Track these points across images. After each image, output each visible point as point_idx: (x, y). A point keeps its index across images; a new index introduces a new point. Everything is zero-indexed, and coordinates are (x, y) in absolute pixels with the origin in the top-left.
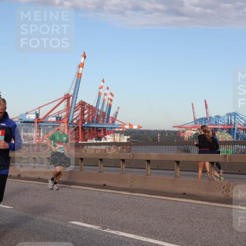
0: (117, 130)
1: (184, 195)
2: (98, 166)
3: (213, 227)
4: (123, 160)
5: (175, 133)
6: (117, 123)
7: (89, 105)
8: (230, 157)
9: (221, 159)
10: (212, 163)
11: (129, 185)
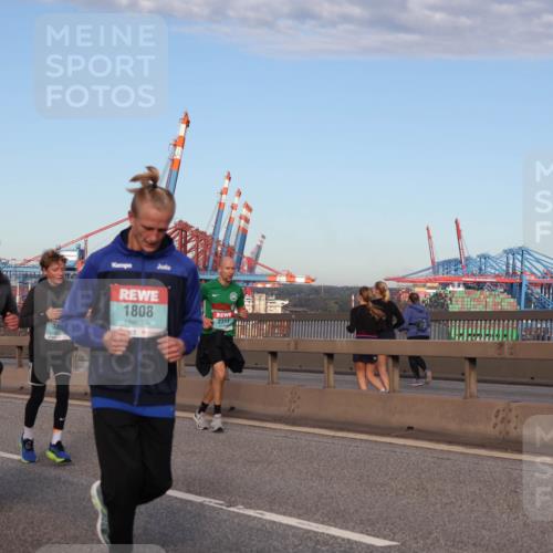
0: (260, 286)
1: (410, 431)
3: (473, 502)
4: (274, 354)
6: (258, 270)
7: (197, 230)
8: (513, 347)
9: (492, 353)
10: (472, 361)
11: (286, 409)
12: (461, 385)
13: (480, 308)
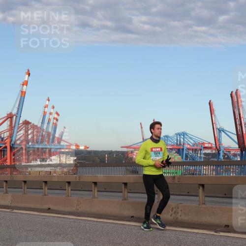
0: (63, 150)
1: (132, 218)
2: (42, 189)
4: (69, 183)
5: (123, 153)
6: (62, 143)
8: (179, 178)
9: (170, 181)
11: (75, 208)
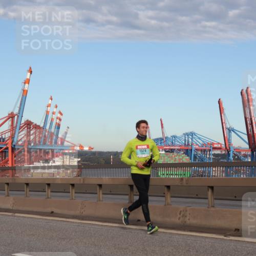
1: (139, 222)
2: (45, 191)
4: (73, 185)
6: (66, 144)
7: (36, 124)
8: (187, 180)
9: (178, 183)
10: (168, 187)
11: (79, 212)
12: (163, 199)
13: (172, 162)
